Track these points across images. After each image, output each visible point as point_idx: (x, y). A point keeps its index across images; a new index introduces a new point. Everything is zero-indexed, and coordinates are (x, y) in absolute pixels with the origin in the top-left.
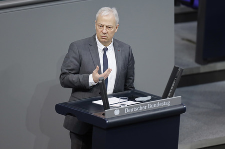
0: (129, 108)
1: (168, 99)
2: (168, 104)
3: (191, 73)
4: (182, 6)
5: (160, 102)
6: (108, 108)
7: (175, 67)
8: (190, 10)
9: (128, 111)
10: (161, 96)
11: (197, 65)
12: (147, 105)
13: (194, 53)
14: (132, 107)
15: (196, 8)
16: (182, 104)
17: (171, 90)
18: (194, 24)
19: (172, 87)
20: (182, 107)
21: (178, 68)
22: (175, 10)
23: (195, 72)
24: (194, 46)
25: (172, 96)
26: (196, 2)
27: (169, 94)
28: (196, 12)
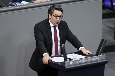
0: (78, 61)
1: (98, 56)
2: (98, 59)
3: (112, 45)
4: (107, 10)
5: (94, 58)
7: (102, 39)
8: (111, 11)
9: (77, 62)
10: (95, 54)
11: (114, 41)
12: (87, 59)
13: (113, 34)
14: (80, 60)
15: (114, 11)
16: (106, 59)
18: (114, 19)
19: (101, 50)
20: (106, 60)
21: (104, 40)
22: (103, 12)
23: (114, 44)
24: (113, 31)
25: (100, 55)
26: (114, 8)
27: (99, 53)
28: (114, 13)
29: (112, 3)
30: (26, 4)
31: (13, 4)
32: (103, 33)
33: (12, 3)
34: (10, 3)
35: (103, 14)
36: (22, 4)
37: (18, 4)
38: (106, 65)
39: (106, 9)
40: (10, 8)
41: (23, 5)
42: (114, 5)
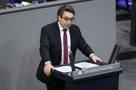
0: (87, 70)
1: (112, 64)
2: (112, 68)
3: (127, 51)
4: (122, 10)
5: (107, 67)
7: (116, 45)
8: (126, 12)
9: (87, 72)
10: (107, 63)
11: (131, 47)
12: (98, 68)
13: (129, 39)
14: (89, 70)
15: (130, 11)
16: (120, 68)
17: (113, 59)
18: (129, 21)
19: (114, 57)
20: (120, 69)
22: (116, 13)
23: (130, 51)
24: (129, 34)
25: (114, 63)
26: (130, 8)
27: (112, 61)
28: (130, 14)
29: (127, 3)
30: (27, 5)
31: (12, 5)
32: (117, 38)
33: (10, 4)
34: (8, 4)
35: (117, 16)
36: (22, 6)
37: (17, 5)
38: (120, 75)
39: (120, 10)
40: (8, 10)
42: (130, 5)
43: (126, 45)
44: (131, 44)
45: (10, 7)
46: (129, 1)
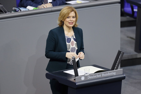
0: (90, 76)
1: (115, 70)
2: (114, 74)
3: (132, 58)
5: (110, 72)
6: (78, 76)
7: (119, 51)
8: (132, 19)
9: (90, 77)
10: (110, 68)
11: (136, 53)
12: (101, 74)
13: (134, 45)
14: (92, 75)
15: (135, 18)
16: (123, 74)
17: (116, 65)
18: (134, 28)
19: (117, 63)
20: (123, 76)
21: (121, 52)
22: (121, 19)
23: (134, 57)
24: (134, 41)
25: (117, 69)
26: (136, 14)
27: (115, 67)
28: (135, 21)
29: (133, 9)
30: (32, 9)
31: (17, 9)
32: (121, 44)
33: (15, 8)
34: (13, 8)
35: (121, 22)
36: (27, 10)
37: (22, 9)
38: (123, 82)
39: (125, 16)
40: (13, 14)
41: (29, 10)
42: (136, 12)
43: (130, 51)
44: (136, 51)
45: (15, 11)
46: (134, 8)
